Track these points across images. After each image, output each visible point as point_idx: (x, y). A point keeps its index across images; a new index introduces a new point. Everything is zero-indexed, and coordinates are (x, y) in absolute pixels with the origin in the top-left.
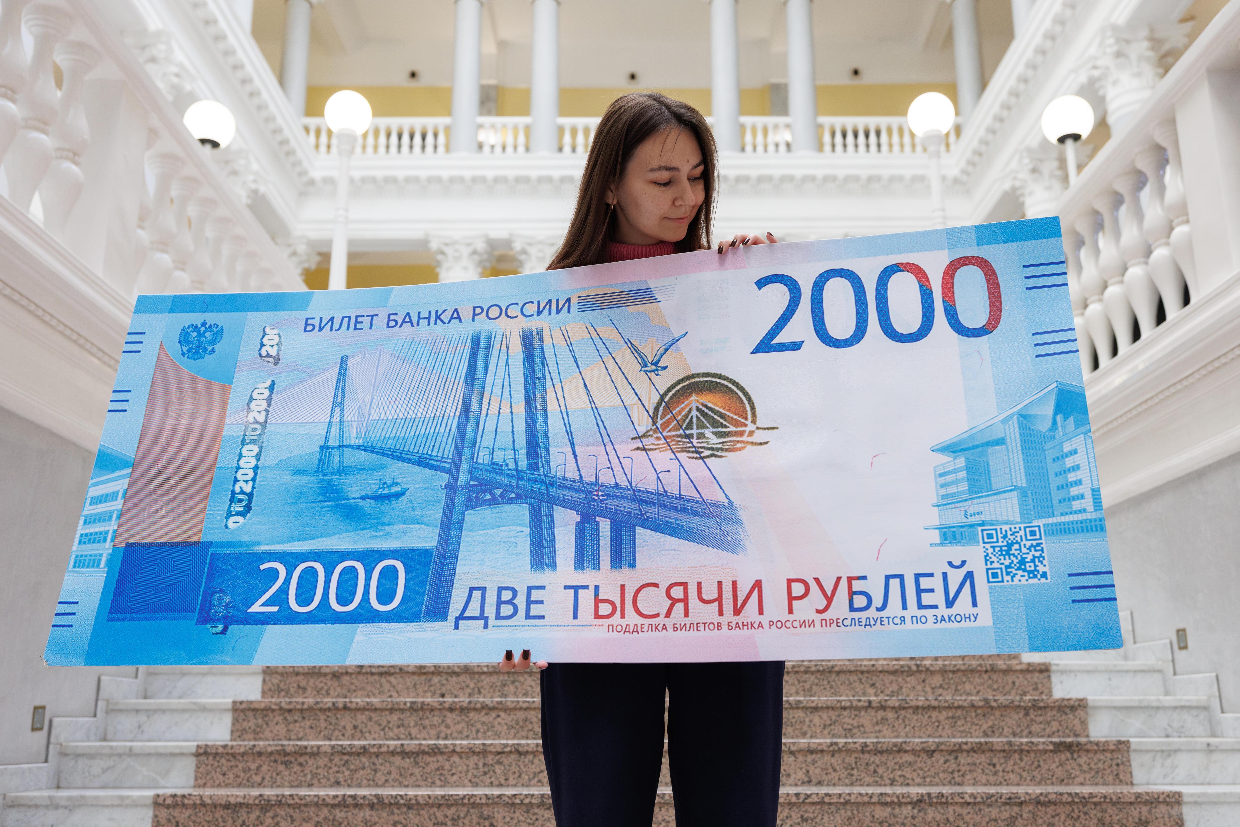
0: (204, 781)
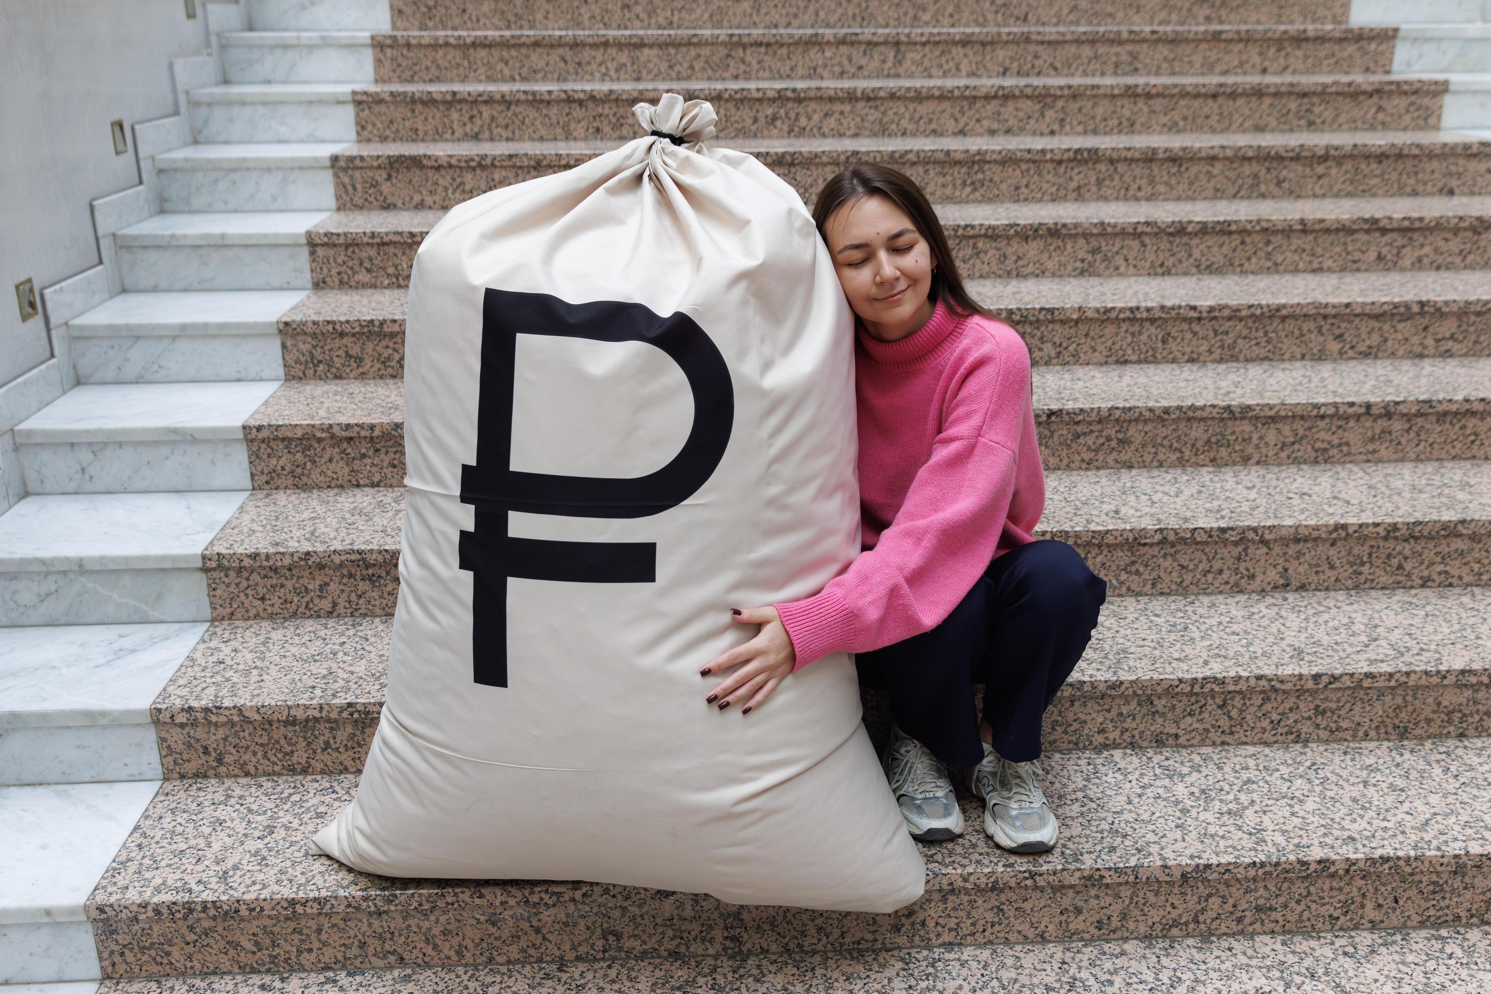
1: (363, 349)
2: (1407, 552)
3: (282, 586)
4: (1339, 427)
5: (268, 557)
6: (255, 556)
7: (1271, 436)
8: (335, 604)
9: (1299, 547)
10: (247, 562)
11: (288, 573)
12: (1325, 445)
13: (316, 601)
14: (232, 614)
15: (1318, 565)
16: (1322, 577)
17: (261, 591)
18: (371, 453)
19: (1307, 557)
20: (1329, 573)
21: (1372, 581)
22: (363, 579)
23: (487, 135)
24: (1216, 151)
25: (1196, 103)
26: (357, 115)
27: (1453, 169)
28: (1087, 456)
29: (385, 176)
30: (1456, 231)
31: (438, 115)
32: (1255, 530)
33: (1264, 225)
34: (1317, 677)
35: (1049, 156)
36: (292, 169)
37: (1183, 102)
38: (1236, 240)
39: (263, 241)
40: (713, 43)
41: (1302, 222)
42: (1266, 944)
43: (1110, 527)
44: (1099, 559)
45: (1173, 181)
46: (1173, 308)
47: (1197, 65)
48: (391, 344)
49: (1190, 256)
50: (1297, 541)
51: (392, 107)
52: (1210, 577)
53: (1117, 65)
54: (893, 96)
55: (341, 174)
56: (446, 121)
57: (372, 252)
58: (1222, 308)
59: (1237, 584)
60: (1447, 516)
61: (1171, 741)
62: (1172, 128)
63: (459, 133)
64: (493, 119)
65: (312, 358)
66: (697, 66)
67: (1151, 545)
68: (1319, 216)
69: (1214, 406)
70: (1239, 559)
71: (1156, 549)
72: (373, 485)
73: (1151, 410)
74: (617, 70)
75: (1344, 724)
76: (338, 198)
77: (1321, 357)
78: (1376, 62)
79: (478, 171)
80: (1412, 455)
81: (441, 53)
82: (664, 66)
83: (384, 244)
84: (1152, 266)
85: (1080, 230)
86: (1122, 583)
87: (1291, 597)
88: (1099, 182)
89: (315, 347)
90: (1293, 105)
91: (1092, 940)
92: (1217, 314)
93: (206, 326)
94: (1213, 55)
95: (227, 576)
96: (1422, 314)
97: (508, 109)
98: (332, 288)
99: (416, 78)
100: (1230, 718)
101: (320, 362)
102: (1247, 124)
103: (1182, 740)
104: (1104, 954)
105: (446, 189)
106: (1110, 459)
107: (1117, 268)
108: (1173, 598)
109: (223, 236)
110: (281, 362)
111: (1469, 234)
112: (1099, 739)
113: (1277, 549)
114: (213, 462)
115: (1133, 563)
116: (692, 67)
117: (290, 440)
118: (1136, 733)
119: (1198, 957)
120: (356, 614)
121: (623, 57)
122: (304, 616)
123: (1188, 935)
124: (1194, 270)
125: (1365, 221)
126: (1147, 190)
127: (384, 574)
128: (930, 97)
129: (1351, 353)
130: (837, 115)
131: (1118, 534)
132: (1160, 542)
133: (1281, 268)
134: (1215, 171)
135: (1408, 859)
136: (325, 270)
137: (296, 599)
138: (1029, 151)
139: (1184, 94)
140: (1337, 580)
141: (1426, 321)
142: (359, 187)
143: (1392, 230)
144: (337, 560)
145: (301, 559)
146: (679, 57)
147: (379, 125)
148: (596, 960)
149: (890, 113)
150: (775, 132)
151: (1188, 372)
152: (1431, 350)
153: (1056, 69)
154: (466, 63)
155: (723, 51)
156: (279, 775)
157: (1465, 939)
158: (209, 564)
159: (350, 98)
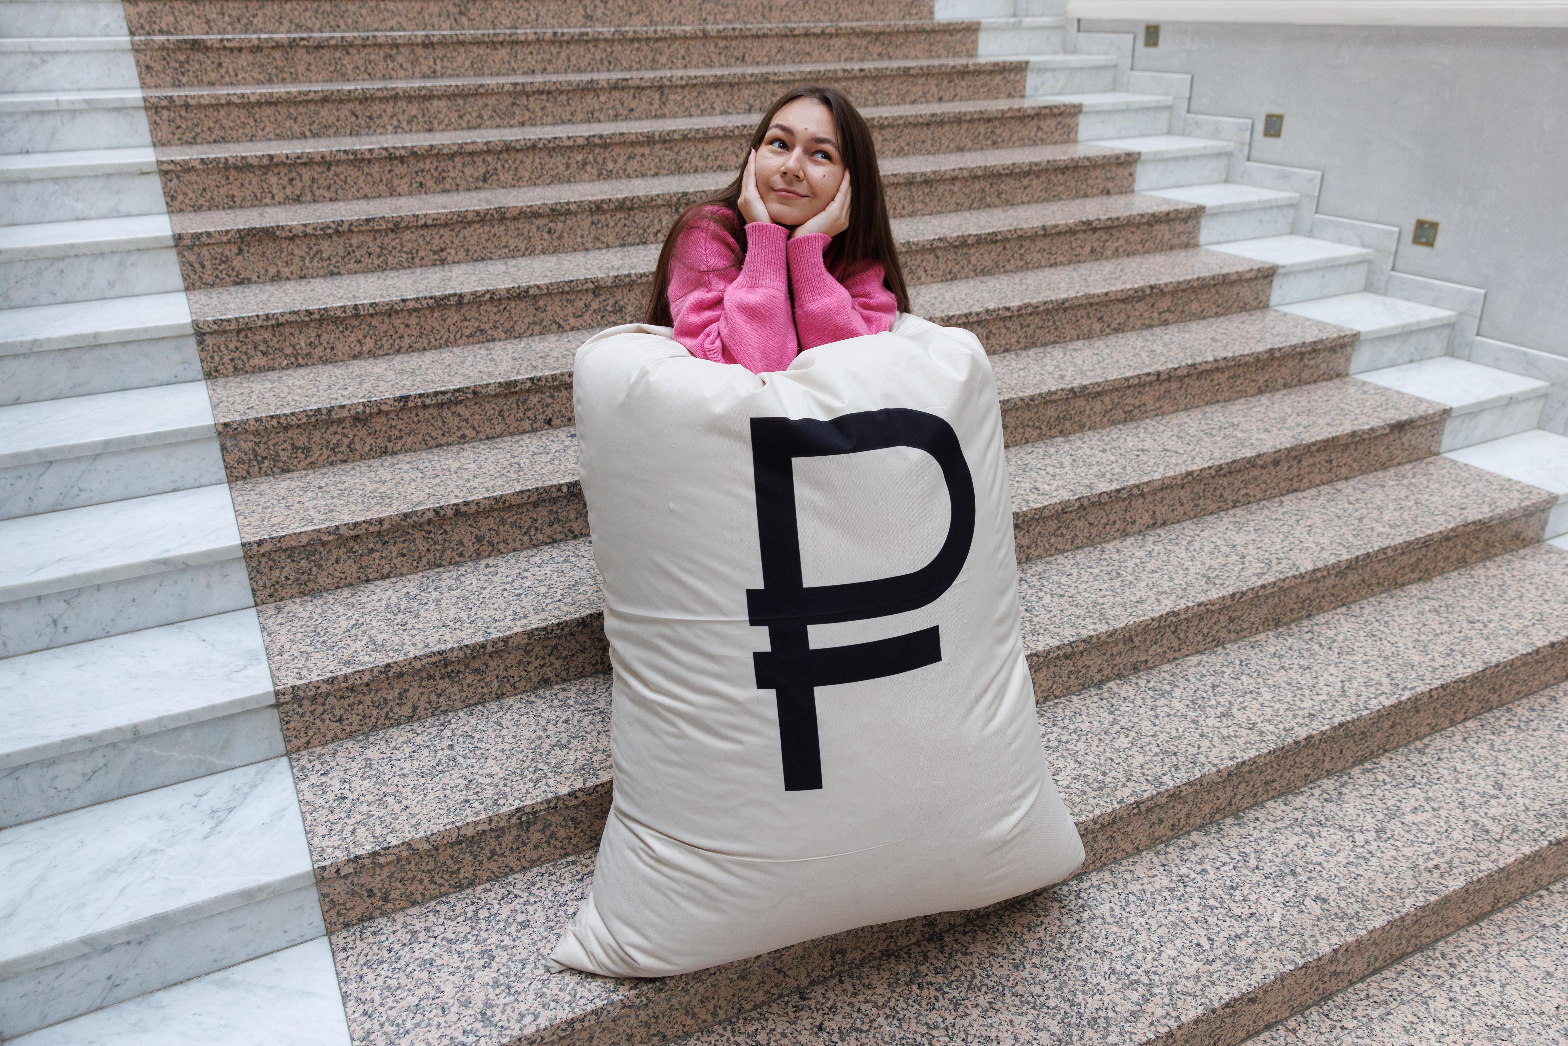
0: (304, 740)
1: (310, 439)
2: (1225, 484)
3: (360, 703)
4: (1140, 392)
5: (346, 678)
6: (332, 681)
7: (1098, 408)
8: (415, 708)
9: (1163, 493)
10: (324, 688)
11: (365, 689)
12: (1131, 408)
13: (396, 709)
14: (308, 742)
15: (1173, 505)
16: (1176, 513)
17: (338, 712)
18: (379, 546)
19: (1167, 500)
20: (1180, 509)
21: (1205, 509)
22: (442, 678)
23: (309, 197)
24: (957, 173)
25: (915, 132)
26: (165, 185)
27: (1109, 174)
29: (235, 251)
30: (1138, 226)
31: (255, 180)
32: (1137, 486)
33: (1019, 233)
34: (1233, 596)
36: (129, 252)
37: (906, 131)
38: (1000, 246)
39: (142, 336)
40: (498, 92)
41: (1044, 228)
42: (1276, 807)
43: (1046, 503)
44: (1037, 530)
45: (927, 199)
46: (994, 311)
47: (894, 97)
48: (339, 430)
49: (969, 263)
50: (1162, 489)
51: (204, 175)
52: (1108, 527)
54: (685, 138)
55: (186, 253)
56: (265, 186)
57: (267, 335)
58: (1027, 306)
59: (1124, 530)
60: (1249, 453)
61: (1143, 666)
63: (279, 197)
64: (313, 180)
65: (256, 456)
66: (486, 114)
67: (1071, 512)
68: (1054, 223)
69: (1062, 390)
70: (1126, 510)
71: (1074, 514)
72: (384, 577)
73: (1022, 399)
74: (408, 122)
75: (1245, 626)
76: (185, 277)
77: (1089, 336)
78: (1015, 89)
79: (335, 238)
80: (1183, 406)
81: (223, 113)
82: (454, 116)
83: (279, 325)
84: (944, 274)
86: (1052, 545)
89: (258, 444)
90: (982, 129)
91: (1168, 840)
92: (1023, 312)
93: (133, 439)
94: (904, 88)
95: (300, 706)
96: (1151, 294)
97: (329, 169)
98: (227, 376)
99: (199, 140)
100: (1179, 639)
101: (266, 458)
102: (952, 146)
103: (1150, 664)
104: (1183, 849)
105: (302, 258)
107: (919, 278)
108: (1087, 549)
109: (95, 335)
110: (221, 464)
111: (1146, 227)
112: (1098, 677)
113: (1149, 499)
114: (208, 586)
115: (1059, 528)
116: (480, 116)
117: (293, 548)
118: (1121, 666)
119: (1243, 832)
120: (437, 712)
121: (414, 109)
122: (384, 727)
123: (1225, 817)
124: (972, 274)
125: (1084, 223)
126: (909, 208)
127: (463, 669)
128: (717, 137)
129: (1108, 330)
130: (638, 158)
131: (1050, 508)
132: (1079, 508)
133: (1030, 266)
134: (956, 189)
135: (1353, 722)
136: (217, 359)
137: (374, 713)
139: (907, 124)
140: (1185, 514)
141: (1152, 300)
142: (208, 264)
143: (1100, 229)
144: (418, 665)
145: (381, 672)
146: (467, 106)
147: (191, 195)
148: (826, 979)
149: (683, 153)
150: (586, 176)
152: (1156, 322)
154: (252, 122)
155: (509, 100)
156: (446, 894)
157: (1383, 767)
158: (282, 699)
159: (155, 168)
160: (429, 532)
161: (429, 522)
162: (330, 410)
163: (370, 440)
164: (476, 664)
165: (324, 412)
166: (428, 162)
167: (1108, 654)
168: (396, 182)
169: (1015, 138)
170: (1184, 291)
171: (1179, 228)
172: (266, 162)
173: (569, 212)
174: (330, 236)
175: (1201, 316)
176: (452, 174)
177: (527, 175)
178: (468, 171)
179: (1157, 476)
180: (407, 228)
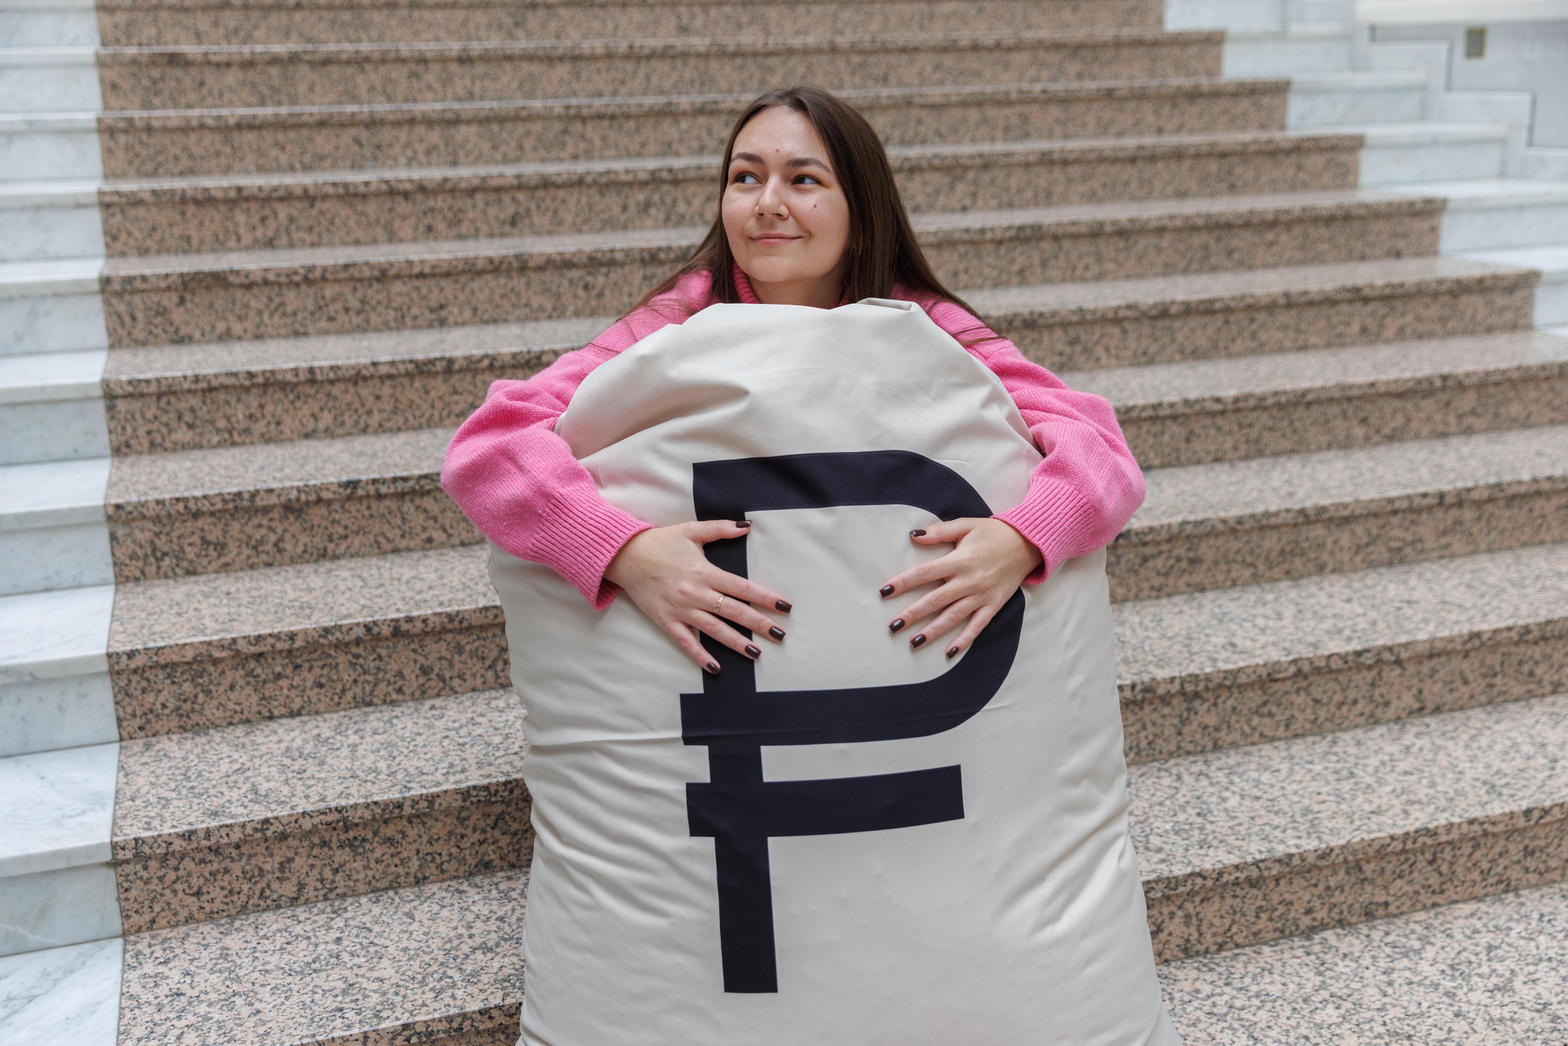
1: (225, 532)
2: (1538, 656)
3: (227, 871)
4: (1412, 522)
5: (208, 833)
6: (188, 836)
7: (1346, 540)
8: (301, 886)
9: (1433, 663)
10: (178, 845)
11: (234, 853)
12: (1400, 544)
13: (275, 885)
14: (153, 921)
15: (1451, 682)
16: (1456, 695)
17: (196, 882)
18: (289, 671)
19: (1441, 674)
20: (1463, 690)
21: (1505, 693)
22: (341, 846)
23: (284, 240)
24: (1166, 222)
25: (1115, 169)
26: (105, 222)
27: (1398, 229)
28: (1157, 581)
29: (176, 299)
30: (1435, 295)
31: (218, 218)
32: (1390, 649)
33: (1249, 301)
35: (989, 236)
36: (44, 297)
37: (1101, 169)
38: (1219, 320)
39: (38, 397)
40: (544, 117)
41: (1287, 295)
43: (1242, 664)
44: (1230, 703)
45: (1121, 257)
46: (1197, 401)
47: (1092, 125)
48: (265, 522)
49: (1173, 340)
50: (1431, 656)
51: (154, 210)
52: (1345, 709)
53: (1007, 129)
55: (114, 301)
56: (230, 225)
57: (195, 402)
58: (1247, 397)
59: (1372, 715)
61: (1381, 912)
62: (1091, 198)
63: (247, 239)
64: (291, 219)
65: (154, 550)
66: (528, 145)
67: (1284, 680)
69: (1288, 511)
70: (1373, 685)
71: (1289, 684)
72: (292, 715)
73: (1224, 521)
74: (427, 153)
75: (1553, 863)
76: (111, 332)
77: (1346, 444)
78: (1268, 116)
79: (304, 287)
80: (1483, 546)
81: (193, 137)
82: (486, 147)
83: (211, 389)
84: (1135, 355)
85: (1057, 319)
86: (1254, 729)
87: (1433, 721)
88: (1044, 263)
89: (157, 535)
90: (1213, 167)
92: (1241, 405)
94: (1107, 115)
95: (145, 868)
96: (1444, 388)
97: (312, 206)
98: (140, 453)
99: (161, 171)
100: (1441, 874)
101: (165, 554)
102: (1170, 189)
103: (1392, 909)
105: (260, 313)
106: (1181, 583)
107: (1098, 360)
108: (1310, 739)
110: (109, 559)
111: (1447, 298)
112: (1306, 921)
113: (1411, 669)
114: (61, 709)
115: (1265, 703)
116: (520, 147)
117: (174, 665)
118: (1344, 907)
120: (332, 896)
121: (434, 137)
122: (257, 909)
124: (1177, 357)
125: (1348, 290)
126: (1095, 269)
127: (370, 836)
129: (1376, 438)
131: (1249, 671)
132: (1295, 675)
133: (1267, 348)
134: (1164, 244)
136: (129, 430)
137: (245, 887)
138: (967, 231)
139: (1102, 159)
140: (1471, 697)
141: (1445, 397)
142: (140, 316)
143: (1374, 299)
144: (307, 824)
145: (256, 830)
146: (505, 135)
147: (137, 234)
150: (648, 222)
151: (1223, 474)
152: (1453, 428)
153: (941, 135)
154: (228, 150)
155: (558, 127)
158: (121, 856)
159: (95, 199)
160: (357, 656)
161: (358, 642)
162: (253, 495)
163: (304, 539)
164: (389, 831)
165: (246, 496)
166: (440, 198)
167: (1322, 886)
168: (397, 224)
169: (1263, 179)
170: (1497, 384)
171: (1500, 300)
172: (232, 194)
173: (612, 263)
174: (297, 285)
175: (1526, 423)
176: (471, 215)
177: (569, 218)
178: (492, 211)
179: (1422, 636)
180: (398, 276)
